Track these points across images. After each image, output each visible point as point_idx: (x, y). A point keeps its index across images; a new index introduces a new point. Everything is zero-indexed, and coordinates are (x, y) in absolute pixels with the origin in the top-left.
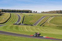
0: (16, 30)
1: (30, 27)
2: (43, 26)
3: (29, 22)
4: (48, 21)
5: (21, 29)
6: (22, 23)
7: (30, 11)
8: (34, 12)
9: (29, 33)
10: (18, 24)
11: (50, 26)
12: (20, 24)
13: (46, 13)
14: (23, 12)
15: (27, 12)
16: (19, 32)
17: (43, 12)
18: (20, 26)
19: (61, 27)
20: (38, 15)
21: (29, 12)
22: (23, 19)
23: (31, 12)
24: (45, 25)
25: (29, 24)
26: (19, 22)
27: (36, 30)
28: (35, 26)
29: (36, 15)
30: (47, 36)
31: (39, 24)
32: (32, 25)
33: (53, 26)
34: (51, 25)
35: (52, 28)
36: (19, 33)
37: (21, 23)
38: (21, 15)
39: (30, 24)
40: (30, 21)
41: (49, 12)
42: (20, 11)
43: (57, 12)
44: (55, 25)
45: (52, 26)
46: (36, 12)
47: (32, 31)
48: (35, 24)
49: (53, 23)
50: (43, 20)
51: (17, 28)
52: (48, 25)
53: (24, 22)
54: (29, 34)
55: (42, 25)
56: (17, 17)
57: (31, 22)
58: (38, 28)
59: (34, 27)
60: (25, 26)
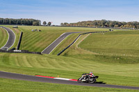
0: (3, 64)
1: (34, 57)
2: (65, 55)
3: (33, 46)
4: (77, 44)
5: (15, 63)
6: (18, 49)
7: (35, 21)
8: (45, 23)
10: (8, 52)
11: (80, 55)
12: (12, 51)
13: (72, 25)
14: (20, 22)
15: (29, 23)
17: (65, 25)
19: (105, 57)
20: (54, 31)
21: (34, 23)
22: (21, 40)
23: (38, 24)
24: (70, 54)
25: (32, 51)
26: (11, 47)
27: (48, 65)
28: (46, 55)
29: (49, 31)
30: (74, 78)
31: (56, 51)
32: (40, 53)
33: (88, 55)
34: (82, 53)
35: (84, 59)
37: (14, 49)
38: (16, 31)
39: (36, 50)
40: (35, 45)
41: (77, 24)
42: (13, 22)
43: (97, 24)
44: (91, 53)
45: (85, 55)
46: (50, 24)
47: (39, 66)
48: (47, 52)
49: (88, 49)
50: (64, 43)
51: (6, 60)
52: (77, 52)
53: (23, 47)
54: (33, 74)
55: (63, 53)
56: (7, 36)
57: (37, 45)
58: (54, 61)
59: (44, 58)
60: (24, 56)
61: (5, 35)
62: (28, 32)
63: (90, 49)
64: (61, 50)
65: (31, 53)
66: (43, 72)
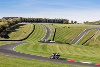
1: (65, 46)
2: (87, 45)
3: (64, 38)
4: (96, 37)
5: (51, 51)
6: (53, 40)
7: (65, 20)
8: (72, 22)
10: (46, 42)
12: (49, 42)
13: (92, 23)
15: (61, 21)
17: (87, 23)
20: (79, 27)
21: (64, 22)
23: (67, 22)
24: (90, 44)
25: (63, 42)
26: (48, 39)
27: (75, 52)
28: (73, 45)
29: (76, 27)
31: (80, 42)
32: (69, 44)
37: (51, 40)
38: (52, 27)
39: (66, 41)
40: (66, 37)
41: (96, 22)
42: (50, 21)
46: (76, 22)
47: (68, 53)
48: (74, 42)
50: (87, 36)
52: (96, 43)
55: (85, 43)
58: (79, 49)
59: (72, 47)
60: (58, 46)
62: (60, 29)
64: (84, 41)
65: (63, 43)
66: (72, 58)
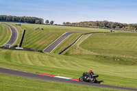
0: (4, 61)
1: (36, 55)
2: (67, 54)
3: (35, 44)
4: (78, 44)
6: (20, 46)
7: (38, 19)
8: (47, 22)
9: (34, 69)
10: (10, 49)
12: (14, 48)
13: (74, 25)
15: (32, 21)
16: (11, 65)
17: (67, 24)
18: (14, 51)
19: (105, 57)
20: (56, 30)
21: (37, 21)
23: (40, 22)
24: (71, 53)
25: (34, 49)
26: (13, 44)
27: (49, 63)
28: (47, 53)
30: (74, 77)
31: (57, 50)
32: (42, 52)
33: (88, 55)
34: (83, 52)
36: (13, 68)
37: (16, 46)
38: (19, 29)
39: (38, 48)
40: (37, 42)
41: (79, 23)
43: (98, 24)
44: (92, 53)
45: (85, 55)
46: (52, 23)
47: (40, 64)
48: (49, 50)
49: (89, 49)
50: (66, 42)
51: (7, 56)
52: (78, 52)
53: (24, 44)
54: (34, 72)
55: (64, 52)
56: (10, 33)
57: (39, 43)
58: (55, 59)
59: (45, 57)
60: (26, 54)
61: (8, 32)
62: (30, 30)
63: (91, 50)
64: (62, 49)
65: (33, 51)
66: (44, 70)
